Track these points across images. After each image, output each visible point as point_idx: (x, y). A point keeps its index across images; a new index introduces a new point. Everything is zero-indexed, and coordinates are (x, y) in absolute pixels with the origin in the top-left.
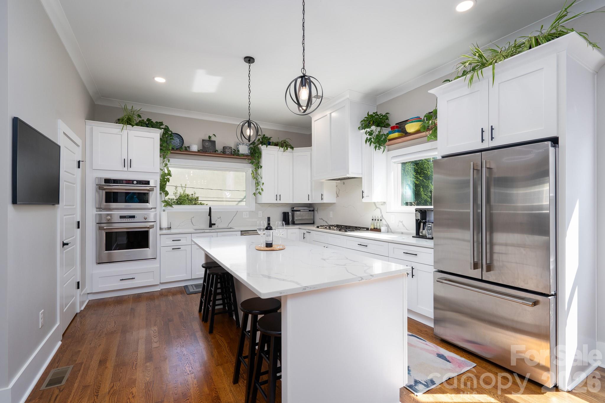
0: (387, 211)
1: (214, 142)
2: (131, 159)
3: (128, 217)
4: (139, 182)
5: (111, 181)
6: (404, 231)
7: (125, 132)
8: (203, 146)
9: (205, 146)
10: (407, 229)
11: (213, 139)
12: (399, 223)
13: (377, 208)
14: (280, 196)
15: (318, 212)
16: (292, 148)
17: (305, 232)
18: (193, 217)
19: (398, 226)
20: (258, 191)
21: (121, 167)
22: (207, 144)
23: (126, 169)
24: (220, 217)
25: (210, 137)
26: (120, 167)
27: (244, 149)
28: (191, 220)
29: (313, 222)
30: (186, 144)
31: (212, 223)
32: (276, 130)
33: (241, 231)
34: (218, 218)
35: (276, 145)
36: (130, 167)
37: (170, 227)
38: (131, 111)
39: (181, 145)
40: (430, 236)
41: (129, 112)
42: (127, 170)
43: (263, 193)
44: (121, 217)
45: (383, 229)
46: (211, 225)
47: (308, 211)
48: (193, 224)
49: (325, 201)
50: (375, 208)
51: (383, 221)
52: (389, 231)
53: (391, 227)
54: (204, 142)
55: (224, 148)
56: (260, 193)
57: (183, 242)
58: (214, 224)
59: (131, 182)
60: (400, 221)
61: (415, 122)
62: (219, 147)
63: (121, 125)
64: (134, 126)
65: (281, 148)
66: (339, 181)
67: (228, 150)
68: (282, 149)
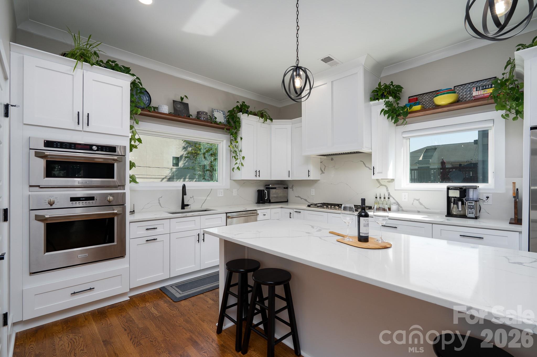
0: (396, 189)
1: (186, 105)
2: (88, 114)
3: (83, 199)
4: (100, 148)
5: (55, 144)
6: (421, 209)
7: (79, 71)
8: (175, 109)
9: (178, 109)
10: (425, 207)
11: (185, 101)
12: (414, 201)
13: (382, 185)
14: (259, 172)
15: (293, 189)
16: (271, 120)
17: (291, 211)
18: (161, 197)
19: (412, 204)
20: (237, 165)
21: (73, 125)
22: (179, 106)
23: (80, 127)
24: (193, 197)
25: (182, 99)
26: (71, 123)
27: (220, 118)
28: (159, 200)
29: (287, 201)
30: (153, 104)
31: (185, 204)
32: (250, 99)
33: (226, 213)
34: (191, 198)
35: (255, 114)
36: (88, 125)
37: (134, 211)
38: (86, 43)
39: (149, 104)
40: (473, 216)
41: (84, 44)
42: (82, 130)
43: (242, 168)
44: (73, 199)
45: (394, 207)
46: (184, 206)
47: (283, 188)
48: (161, 206)
49: (311, 178)
50: (379, 185)
51: (391, 198)
52: (400, 209)
53: (402, 205)
54: (175, 103)
55: (198, 113)
56: (238, 168)
57: (160, 230)
58: (188, 205)
59: (88, 147)
60: (415, 199)
61: (447, 93)
62: (193, 112)
63: (72, 60)
64: (94, 66)
65: (261, 118)
66: (325, 157)
67: (204, 116)
68: (262, 120)
